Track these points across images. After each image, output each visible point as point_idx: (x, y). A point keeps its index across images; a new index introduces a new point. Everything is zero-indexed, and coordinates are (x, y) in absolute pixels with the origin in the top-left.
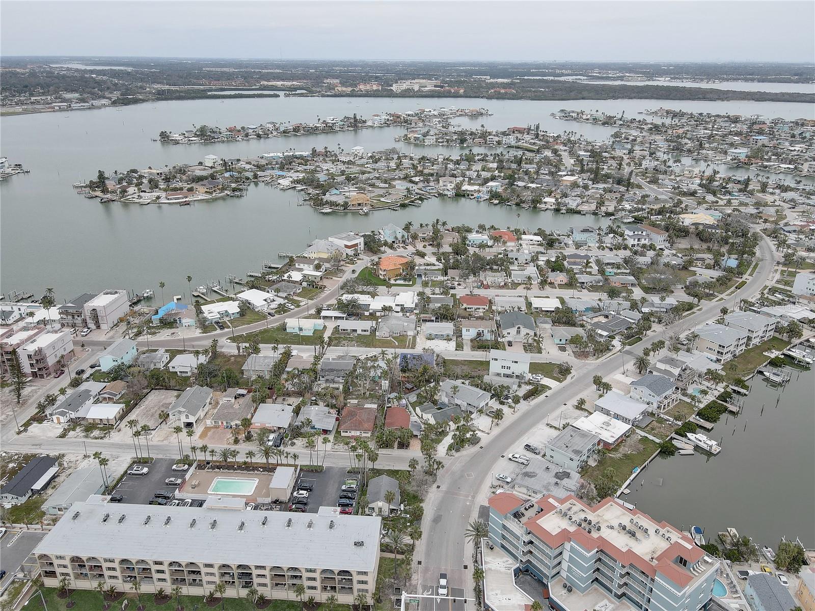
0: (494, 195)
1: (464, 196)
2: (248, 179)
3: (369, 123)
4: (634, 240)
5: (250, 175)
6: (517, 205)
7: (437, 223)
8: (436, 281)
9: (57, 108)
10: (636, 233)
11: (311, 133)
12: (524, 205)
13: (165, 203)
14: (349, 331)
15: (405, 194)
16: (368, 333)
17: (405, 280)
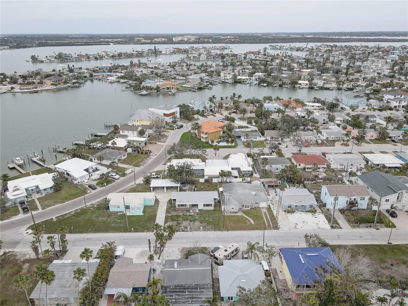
0: (261, 81)
1: (240, 82)
2: (85, 77)
3: (163, 52)
4: (397, 102)
5: (88, 75)
6: (280, 86)
7: (234, 96)
8: (256, 142)
10: (397, 97)
11: (129, 57)
12: (286, 86)
13: (18, 92)
14: (188, 207)
15: (200, 81)
16: (212, 208)
17: (228, 141)
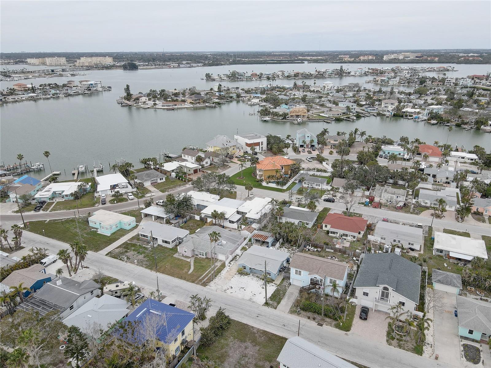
0: (433, 116)
2: (231, 97)
3: (352, 74)
5: (234, 96)
6: (458, 126)
9: (172, 67)
12: (465, 126)
14: (148, 238)
17: (278, 183)
